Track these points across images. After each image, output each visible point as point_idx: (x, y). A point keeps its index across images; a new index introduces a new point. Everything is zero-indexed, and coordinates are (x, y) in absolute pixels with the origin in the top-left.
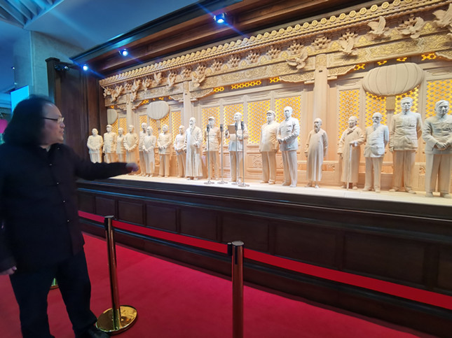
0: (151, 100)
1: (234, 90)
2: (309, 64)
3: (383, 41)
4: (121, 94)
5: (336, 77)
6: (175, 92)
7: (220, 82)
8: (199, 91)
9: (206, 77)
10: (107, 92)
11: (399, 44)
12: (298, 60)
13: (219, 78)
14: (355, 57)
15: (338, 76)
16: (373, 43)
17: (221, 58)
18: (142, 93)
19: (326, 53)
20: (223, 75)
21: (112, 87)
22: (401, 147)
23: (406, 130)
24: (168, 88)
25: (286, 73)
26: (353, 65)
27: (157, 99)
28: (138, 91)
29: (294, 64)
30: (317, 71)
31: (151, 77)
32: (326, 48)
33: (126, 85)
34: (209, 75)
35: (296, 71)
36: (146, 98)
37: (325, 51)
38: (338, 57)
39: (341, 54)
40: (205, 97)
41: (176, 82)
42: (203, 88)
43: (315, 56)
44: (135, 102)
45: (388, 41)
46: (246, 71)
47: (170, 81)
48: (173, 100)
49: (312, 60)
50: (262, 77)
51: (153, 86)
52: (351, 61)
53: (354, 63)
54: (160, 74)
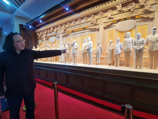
0: (51, 36)
1: (75, 32)
2: (97, 22)
3: (121, 12)
4: (42, 35)
5: (106, 26)
6: (57, 33)
7: (70, 29)
8: (64, 33)
9: (66, 28)
10: (38, 34)
11: (127, 13)
12: (93, 20)
13: (70, 28)
14: (113, 18)
15: (107, 26)
16: (118, 13)
17: (70, 21)
18: (48, 34)
19: (103, 18)
20: (71, 27)
21: (39, 33)
22: (126, 50)
23: (128, 44)
24: (55, 32)
25: (90, 25)
26: (112, 21)
27: (52, 36)
28: (47, 34)
29: (92, 22)
30: (100, 24)
31: (50, 29)
32: (103, 16)
33: (43, 32)
34: (67, 27)
35: (93, 25)
36: (49, 36)
37: (102, 17)
38: (107, 19)
39: (108, 18)
40: (66, 35)
41: (57, 30)
42: (65, 32)
43: (99, 19)
44: (46, 37)
45: (123, 12)
46: (78, 25)
47: (55, 30)
48: (57, 36)
49: (98, 20)
50: (83, 27)
51: (51, 32)
52: (111, 20)
53: (112, 20)
54: (52, 28)
